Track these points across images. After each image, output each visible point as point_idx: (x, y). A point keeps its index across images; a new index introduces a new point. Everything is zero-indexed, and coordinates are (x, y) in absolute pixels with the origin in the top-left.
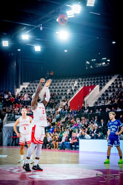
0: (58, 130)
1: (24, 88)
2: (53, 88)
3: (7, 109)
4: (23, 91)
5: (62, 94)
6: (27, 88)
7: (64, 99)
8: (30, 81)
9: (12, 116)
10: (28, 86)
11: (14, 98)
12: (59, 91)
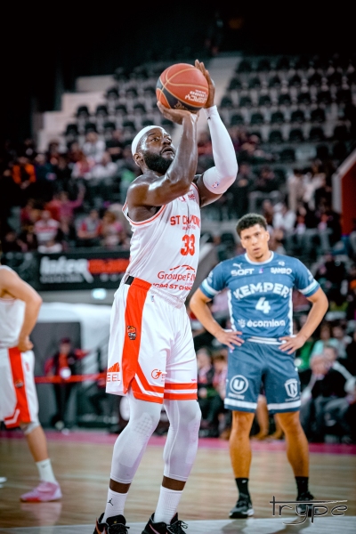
1: (83, 110)
2: (245, 101)
4: (82, 123)
6: (103, 109)
7: (311, 160)
8: (120, 70)
9: (22, 268)
10: (107, 96)
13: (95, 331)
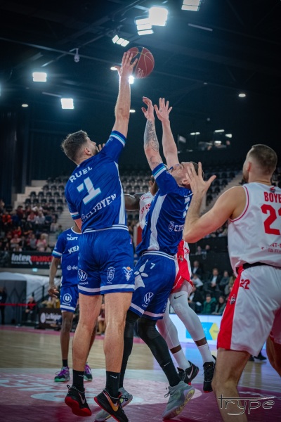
1: (33, 193)
6: (41, 194)
8: (49, 178)
9: (4, 257)
10: (44, 189)
13: (32, 285)
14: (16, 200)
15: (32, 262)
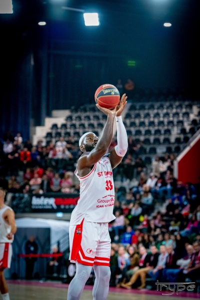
0: (146, 237)
1: (55, 126)
3: (10, 182)
4: (54, 132)
5: (157, 141)
6: (64, 126)
7: (164, 153)
8: (73, 108)
9: (23, 201)
10: (67, 120)
11: (28, 153)
12: (148, 132)
13: (57, 233)
14: (35, 133)
15: (57, 205)
